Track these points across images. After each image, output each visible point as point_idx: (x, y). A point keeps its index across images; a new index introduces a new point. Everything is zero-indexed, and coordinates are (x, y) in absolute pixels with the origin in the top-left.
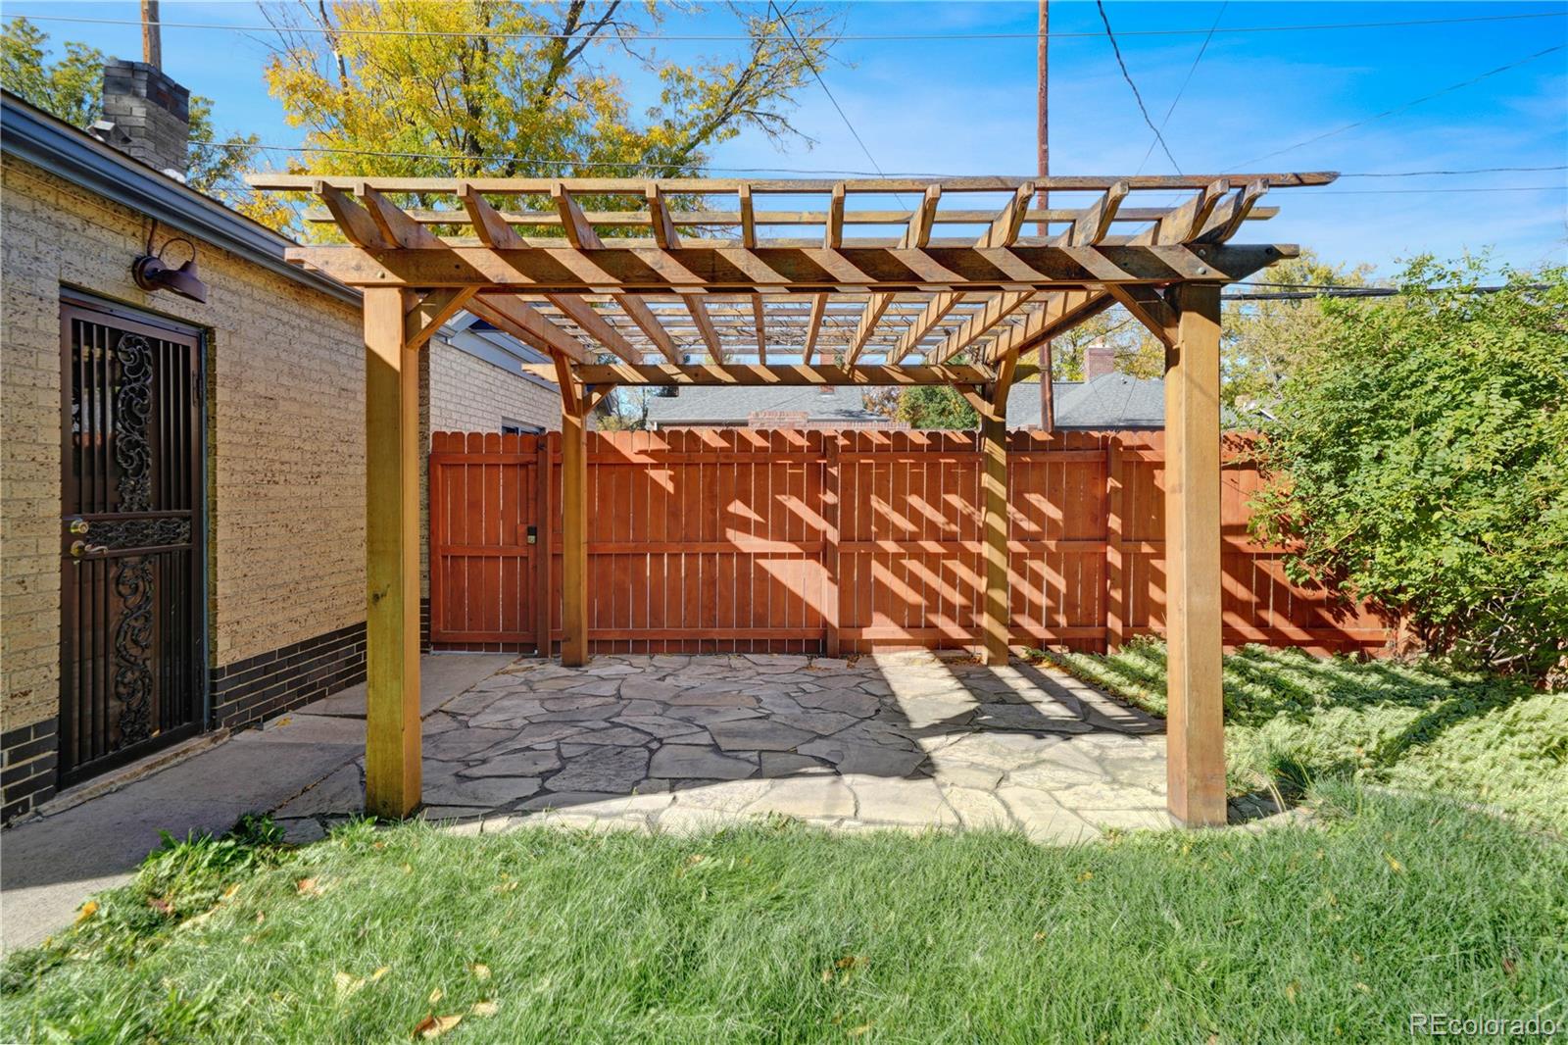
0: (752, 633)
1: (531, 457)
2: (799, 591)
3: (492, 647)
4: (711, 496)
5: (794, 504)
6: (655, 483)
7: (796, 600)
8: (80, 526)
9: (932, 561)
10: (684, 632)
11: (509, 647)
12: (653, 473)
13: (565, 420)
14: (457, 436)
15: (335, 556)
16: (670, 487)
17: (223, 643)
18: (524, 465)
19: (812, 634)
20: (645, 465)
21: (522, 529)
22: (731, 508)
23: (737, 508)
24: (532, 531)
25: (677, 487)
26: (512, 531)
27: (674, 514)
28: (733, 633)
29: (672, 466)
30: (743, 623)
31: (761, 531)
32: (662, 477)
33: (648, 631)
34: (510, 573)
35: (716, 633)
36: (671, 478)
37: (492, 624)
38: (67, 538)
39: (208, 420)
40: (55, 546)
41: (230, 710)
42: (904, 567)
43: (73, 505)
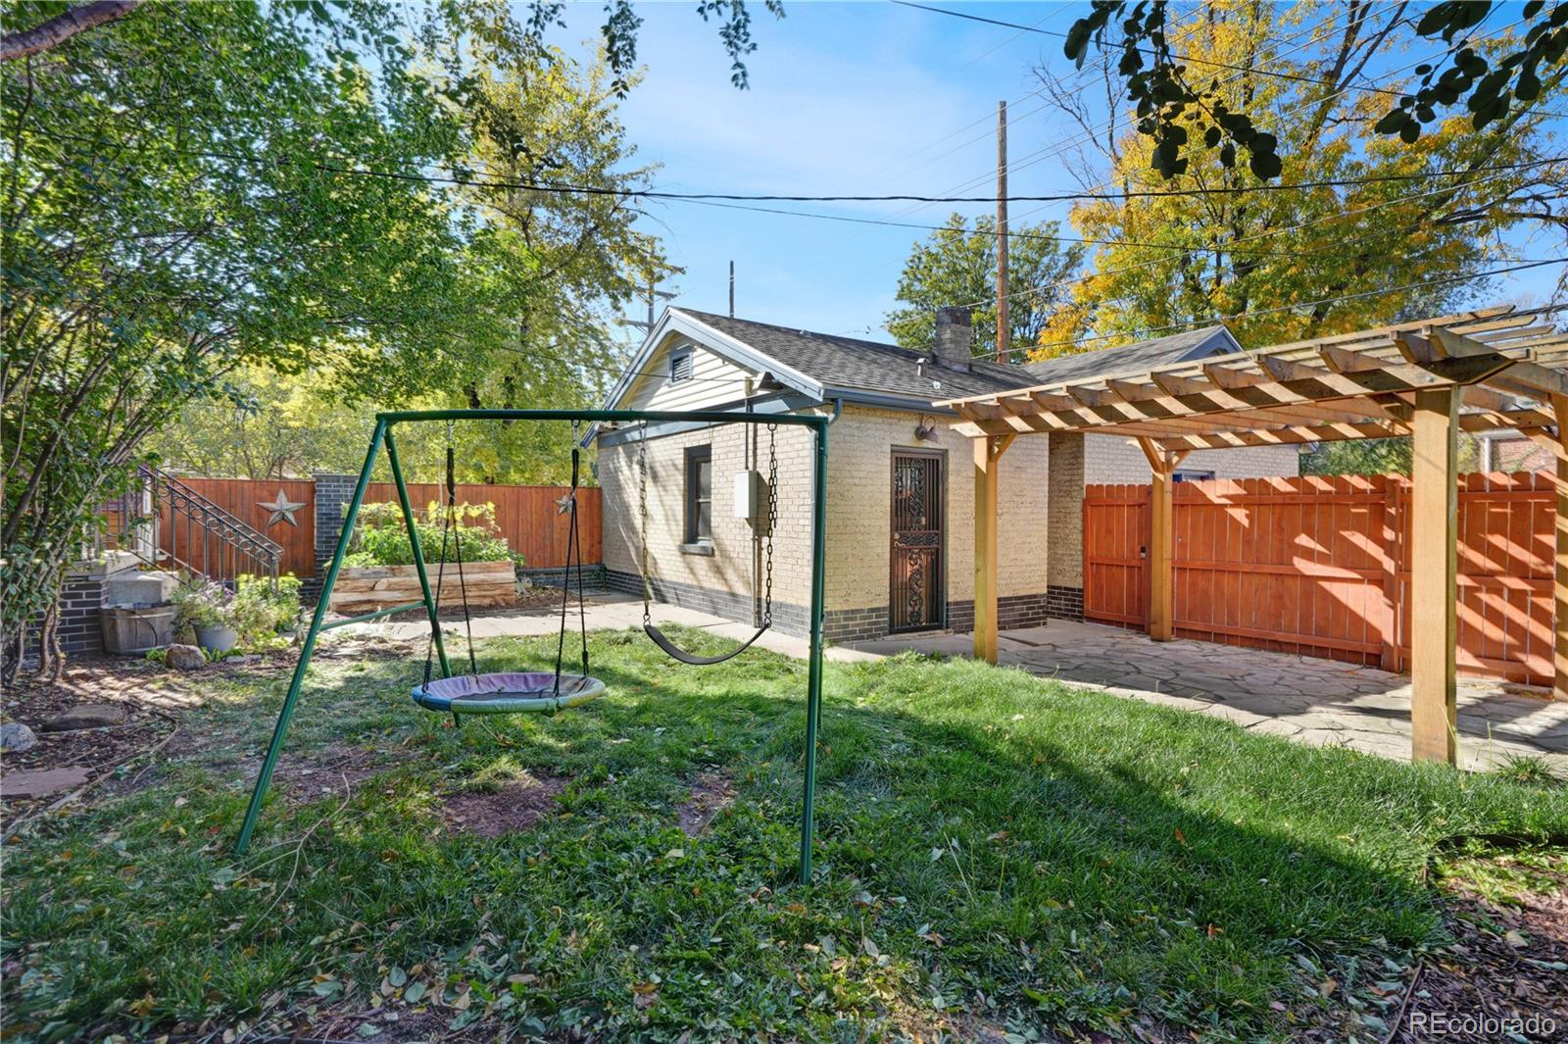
0: (1313, 640)
1: (1142, 501)
2: (1360, 611)
3: (1120, 624)
4: (1280, 530)
5: (1359, 539)
6: (1233, 520)
7: (1357, 620)
8: (897, 536)
9: (1517, 598)
10: (1254, 633)
11: (1130, 626)
12: (1231, 511)
13: (1154, 477)
14: (1100, 487)
15: (1012, 556)
16: (1245, 522)
17: (951, 591)
18: (1140, 505)
19: (1371, 648)
20: (1225, 505)
21: (1138, 548)
22: (1297, 541)
23: (1303, 540)
24: (1143, 550)
25: (1251, 523)
26: (1132, 551)
27: (1247, 542)
28: (1296, 638)
29: (1246, 506)
30: (1305, 631)
31: (1323, 559)
32: (1240, 514)
33: (1225, 628)
34: (1131, 578)
35: (1280, 636)
36: (1247, 516)
37: (1120, 609)
38: (892, 540)
39: (945, 491)
40: (888, 543)
41: (954, 622)
42: (1480, 600)
43: (894, 528)
